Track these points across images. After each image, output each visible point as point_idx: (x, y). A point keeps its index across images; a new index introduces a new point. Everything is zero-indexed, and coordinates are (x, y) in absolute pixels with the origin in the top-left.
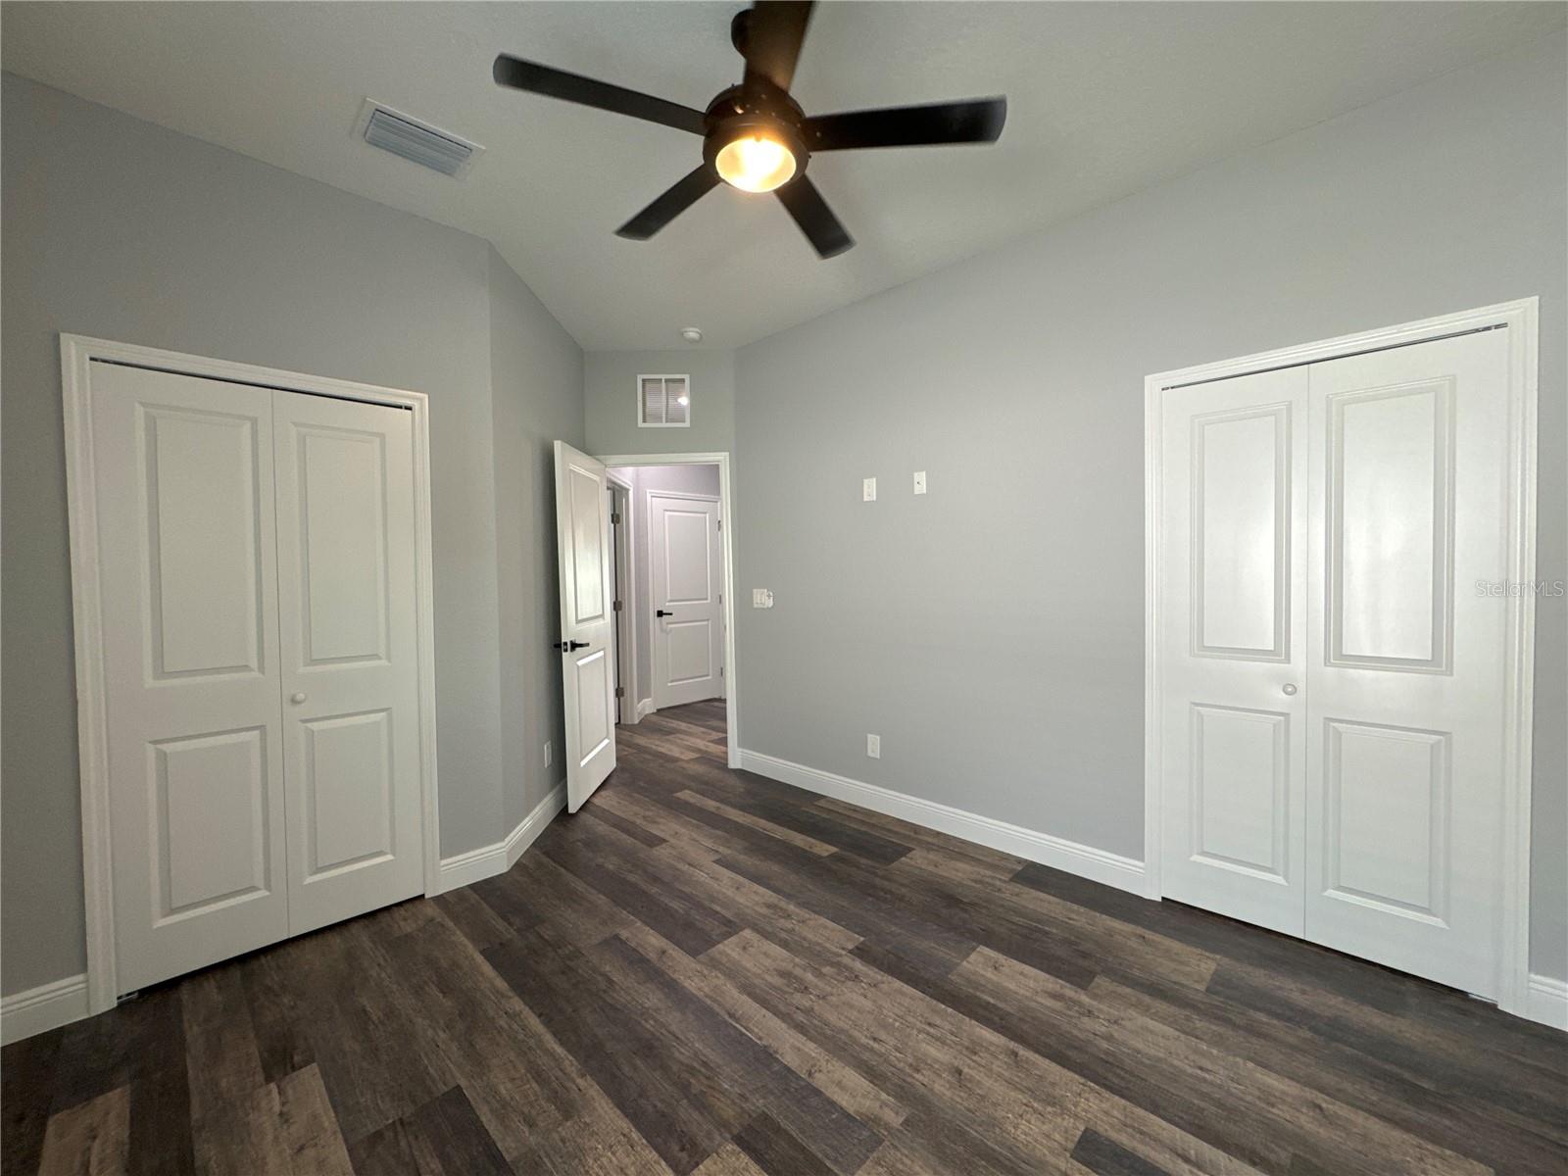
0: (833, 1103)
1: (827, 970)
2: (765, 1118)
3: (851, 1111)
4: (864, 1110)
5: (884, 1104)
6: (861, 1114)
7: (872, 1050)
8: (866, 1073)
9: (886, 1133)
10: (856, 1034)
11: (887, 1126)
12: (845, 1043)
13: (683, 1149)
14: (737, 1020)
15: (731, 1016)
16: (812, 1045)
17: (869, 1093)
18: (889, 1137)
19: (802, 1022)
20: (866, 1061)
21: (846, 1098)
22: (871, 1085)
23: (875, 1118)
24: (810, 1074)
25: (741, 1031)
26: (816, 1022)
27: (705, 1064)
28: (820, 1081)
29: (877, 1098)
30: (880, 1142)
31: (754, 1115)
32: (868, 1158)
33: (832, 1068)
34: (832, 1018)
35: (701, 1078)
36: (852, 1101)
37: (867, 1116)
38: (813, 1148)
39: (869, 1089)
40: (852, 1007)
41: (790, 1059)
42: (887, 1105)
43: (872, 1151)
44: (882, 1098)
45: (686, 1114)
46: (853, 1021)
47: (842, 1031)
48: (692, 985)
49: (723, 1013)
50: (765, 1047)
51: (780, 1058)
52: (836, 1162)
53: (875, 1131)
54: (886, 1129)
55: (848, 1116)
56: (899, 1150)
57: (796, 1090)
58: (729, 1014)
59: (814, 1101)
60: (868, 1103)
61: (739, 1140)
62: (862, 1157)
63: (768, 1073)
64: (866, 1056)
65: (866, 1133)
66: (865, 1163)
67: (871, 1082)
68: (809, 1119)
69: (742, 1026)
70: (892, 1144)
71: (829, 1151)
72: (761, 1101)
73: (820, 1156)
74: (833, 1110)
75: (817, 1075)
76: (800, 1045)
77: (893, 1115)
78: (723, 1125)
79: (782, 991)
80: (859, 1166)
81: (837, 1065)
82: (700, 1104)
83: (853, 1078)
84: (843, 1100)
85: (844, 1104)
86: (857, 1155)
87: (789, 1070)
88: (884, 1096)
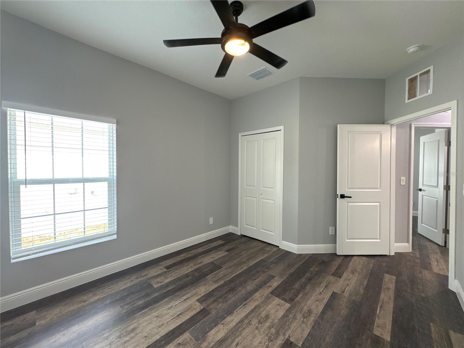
0: (211, 329)
1: (273, 330)
2: (209, 314)
3: (209, 334)
4: (208, 337)
5: (209, 343)
6: (207, 336)
7: (232, 342)
8: (222, 340)
9: (199, 342)
10: (240, 338)
11: (201, 343)
12: (235, 334)
13: (203, 300)
14: (243, 306)
15: (245, 304)
16: (234, 324)
17: (214, 339)
18: (198, 343)
19: (244, 322)
20: (227, 340)
21: (213, 333)
22: (217, 340)
23: (205, 340)
24: (222, 324)
25: (239, 307)
26: (244, 326)
27: (227, 300)
28: (220, 326)
29: (212, 342)
30: (197, 340)
31: (210, 311)
32: (193, 337)
33: (225, 330)
34: (247, 330)
35: (223, 300)
36: (212, 334)
37: (206, 338)
38: (198, 324)
39: (216, 340)
40: (253, 338)
41: (229, 319)
42: (209, 344)
43: (195, 338)
44: (212, 343)
45: (212, 299)
46: (246, 337)
47: (241, 334)
48: (257, 295)
49: (246, 302)
50: (233, 313)
51: (229, 316)
52: (194, 329)
53: (201, 340)
54: (200, 343)
55: (207, 333)
56: (193, 346)
57: (217, 320)
58: (246, 304)
59: (213, 324)
60: (210, 339)
61: (204, 309)
62: (193, 335)
63: (224, 314)
64: (230, 340)
65: (200, 337)
66: (191, 336)
67: (218, 341)
68: (207, 323)
69: (241, 307)
70: (195, 344)
71: (197, 328)
72: (214, 313)
73: (196, 325)
74: (209, 329)
75: (222, 326)
76: (234, 321)
77: (205, 345)
78: (208, 306)
79: (259, 316)
80: (190, 334)
81: (226, 331)
82: (214, 301)
83: (221, 335)
84: (213, 332)
85: (211, 332)
86: (194, 334)
87: (225, 318)
88: (213, 344)
